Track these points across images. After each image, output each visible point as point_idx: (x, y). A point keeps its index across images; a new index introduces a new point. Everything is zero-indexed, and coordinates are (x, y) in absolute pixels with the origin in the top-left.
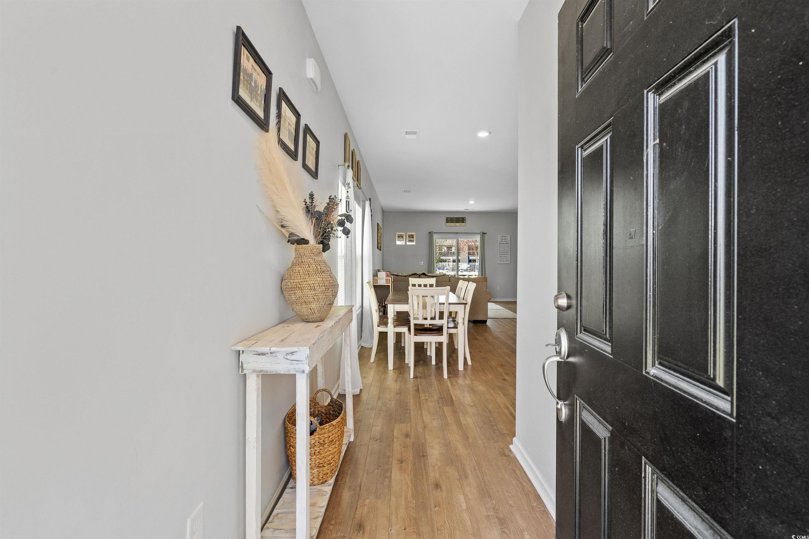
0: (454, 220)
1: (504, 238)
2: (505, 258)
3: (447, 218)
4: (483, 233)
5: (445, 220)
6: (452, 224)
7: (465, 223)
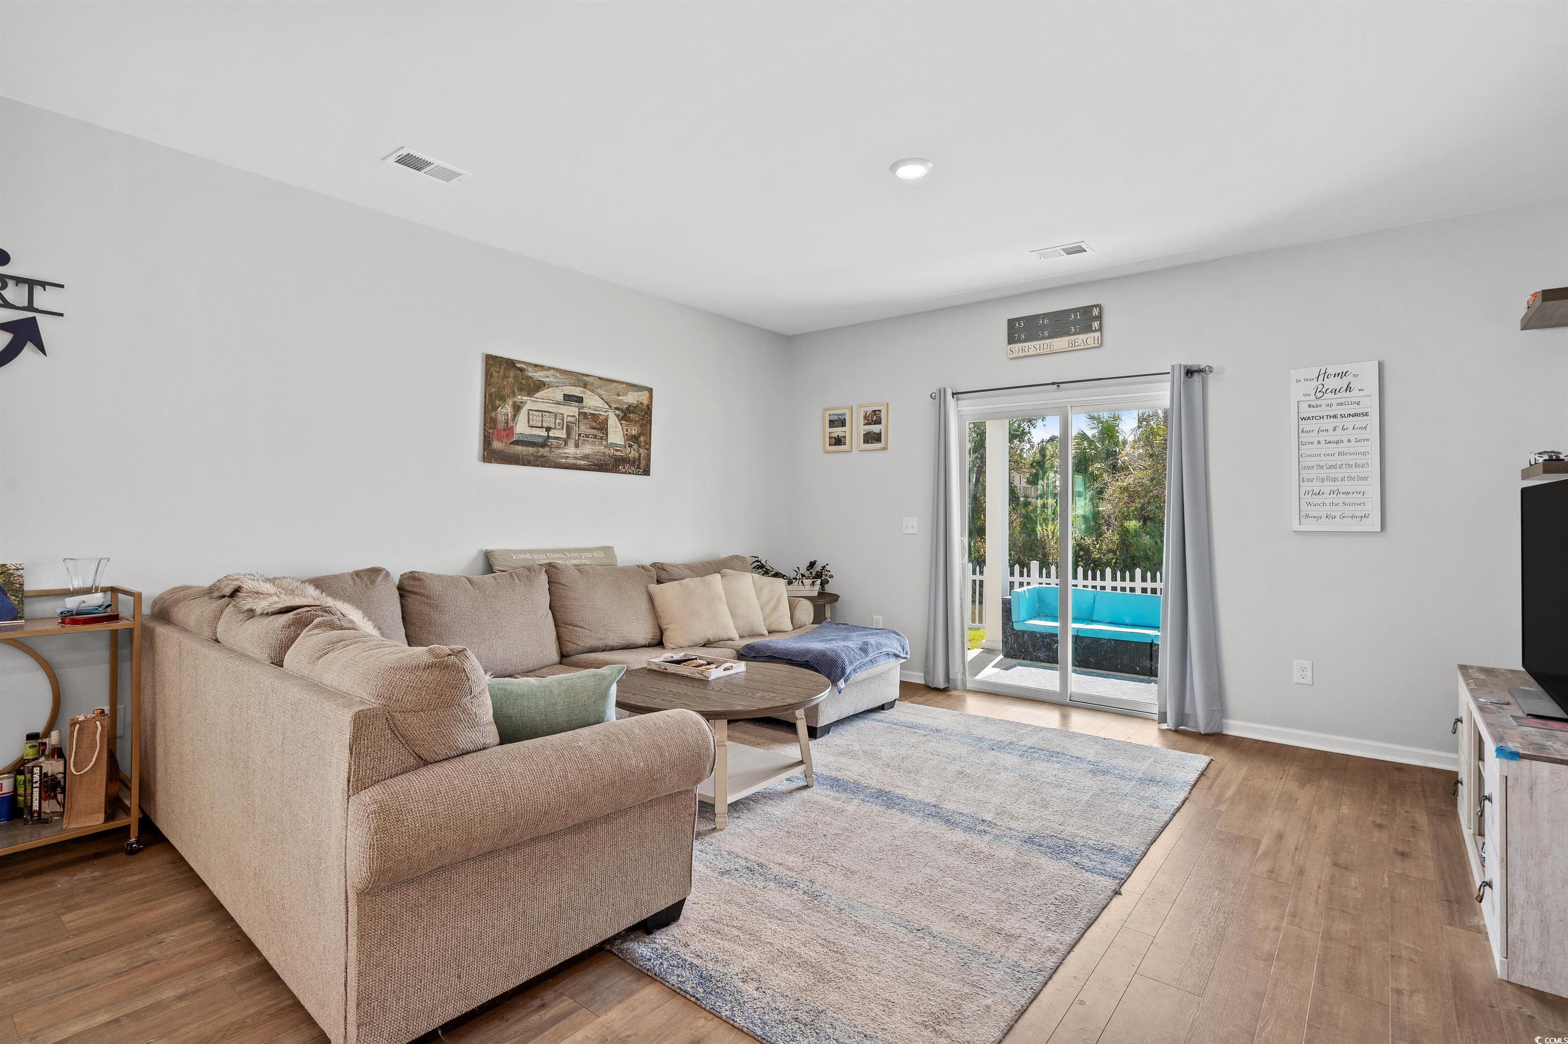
1: (1331, 383)
2: (1341, 499)
3: (1011, 323)
4: (1190, 372)
5: (1001, 335)
6: (1038, 347)
7: (1098, 334)
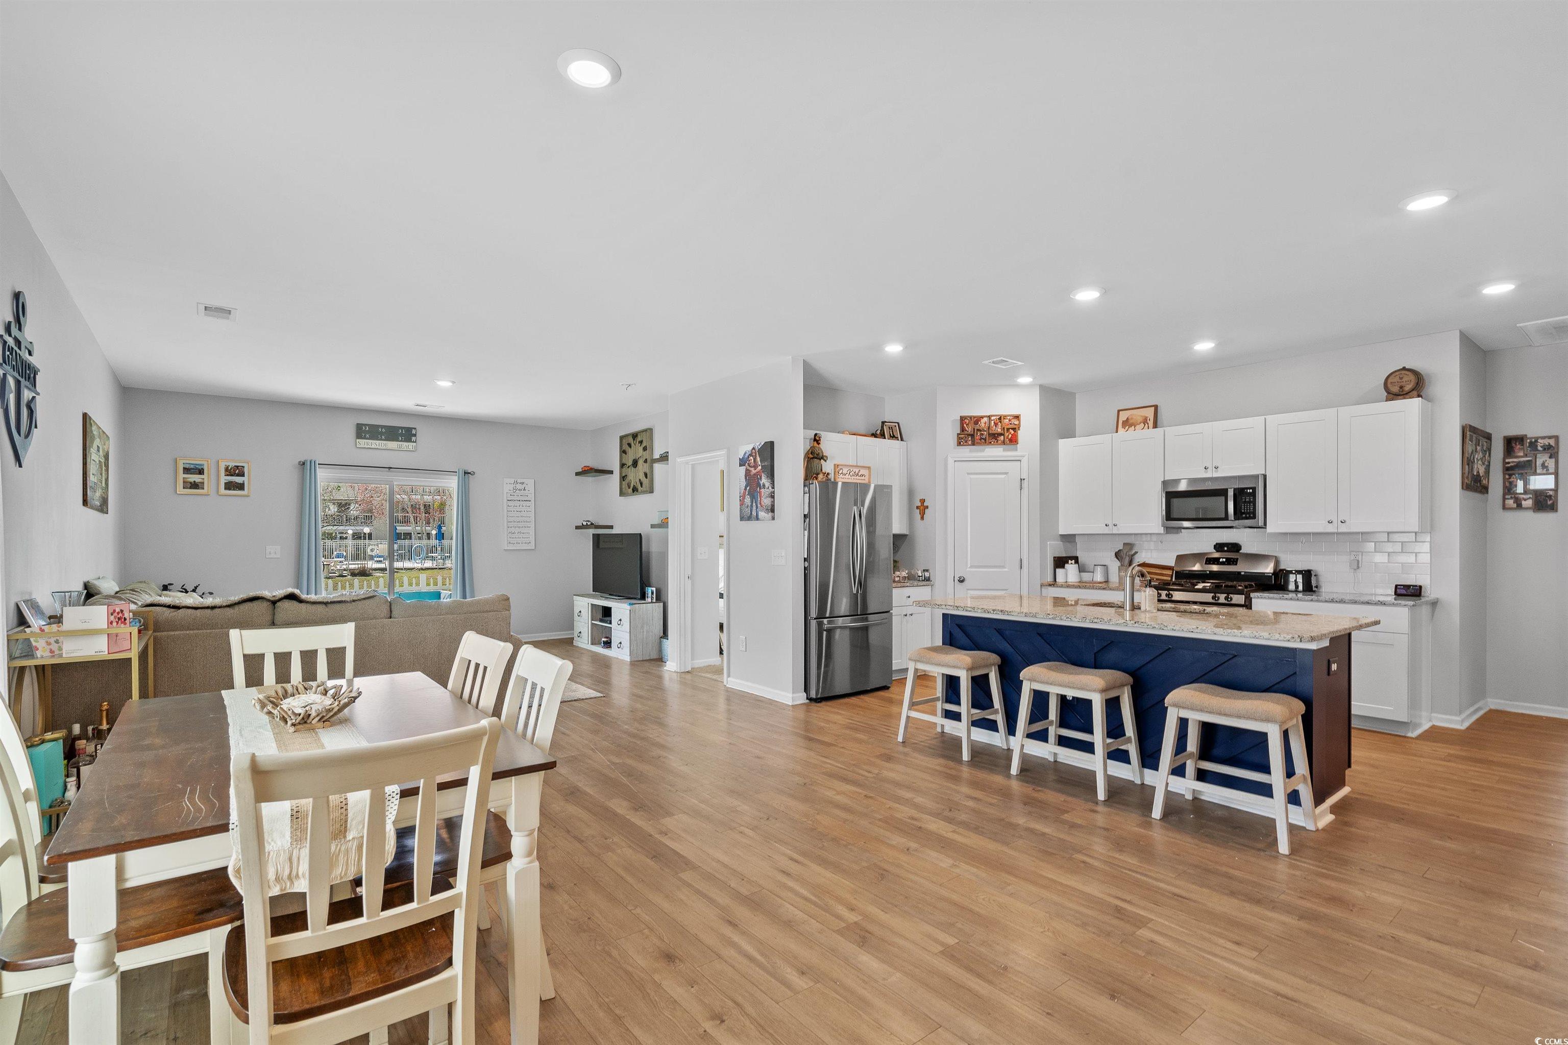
0: (382, 434)
1: (519, 486)
2: (521, 535)
3: (359, 426)
4: (466, 473)
5: (352, 431)
6: (378, 444)
7: (415, 444)
